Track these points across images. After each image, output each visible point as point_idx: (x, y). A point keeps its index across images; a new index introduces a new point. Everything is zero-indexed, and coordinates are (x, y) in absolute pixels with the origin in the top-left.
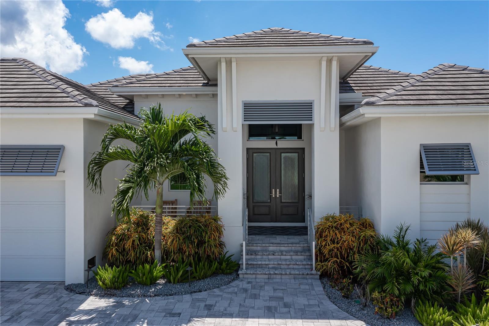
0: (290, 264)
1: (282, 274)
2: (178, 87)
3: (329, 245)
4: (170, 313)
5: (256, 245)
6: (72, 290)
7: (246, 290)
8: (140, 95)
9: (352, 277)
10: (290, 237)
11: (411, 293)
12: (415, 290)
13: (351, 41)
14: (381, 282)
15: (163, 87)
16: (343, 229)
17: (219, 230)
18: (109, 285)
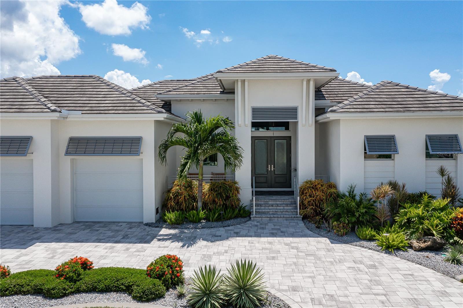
0: (283, 212)
1: (278, 217)
2: (203, 95)
3: (308, 198)
4: (215, 236)
5: (260, 200)
6: (150, 226)
7: (257, 226)
8: (176, 100)
9: (321, 216)
10: (282, 196)
11: (355, 221)
12: (357, 221)
13: (322, 69)
14: (337, 217)
15: (193, 95)
16: (317, 188)
17: (237, 190)
18: (174, 222)
